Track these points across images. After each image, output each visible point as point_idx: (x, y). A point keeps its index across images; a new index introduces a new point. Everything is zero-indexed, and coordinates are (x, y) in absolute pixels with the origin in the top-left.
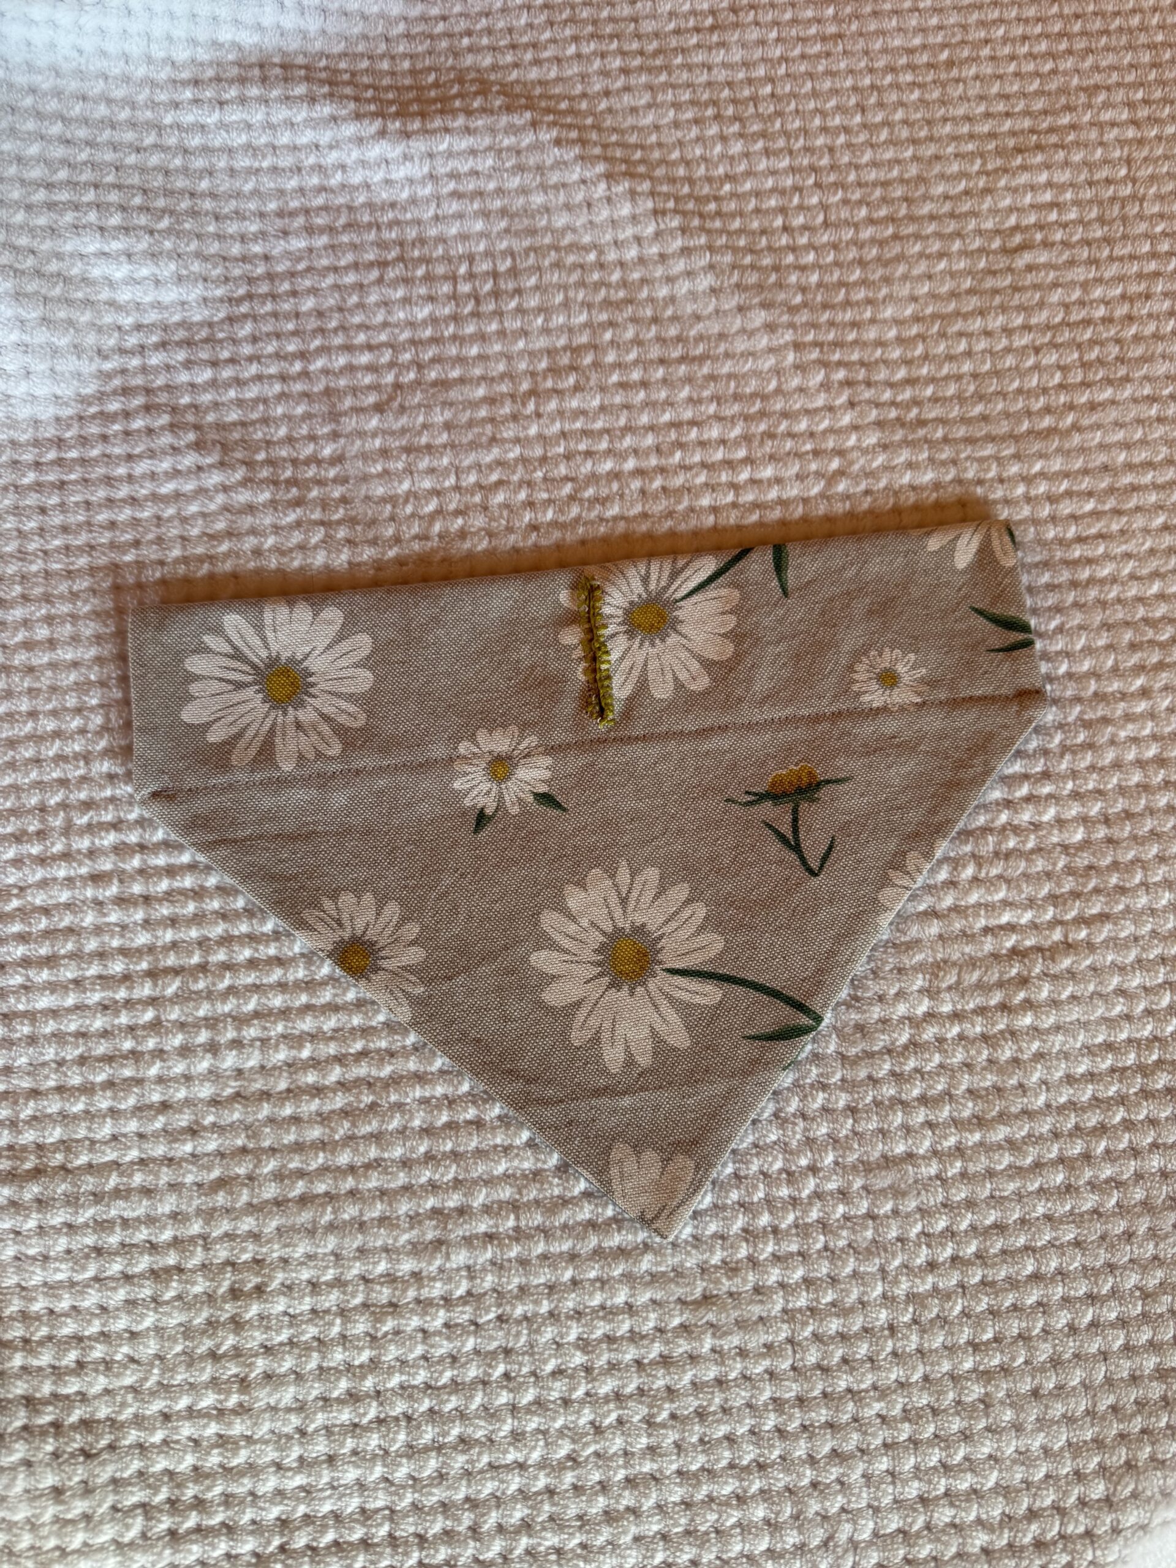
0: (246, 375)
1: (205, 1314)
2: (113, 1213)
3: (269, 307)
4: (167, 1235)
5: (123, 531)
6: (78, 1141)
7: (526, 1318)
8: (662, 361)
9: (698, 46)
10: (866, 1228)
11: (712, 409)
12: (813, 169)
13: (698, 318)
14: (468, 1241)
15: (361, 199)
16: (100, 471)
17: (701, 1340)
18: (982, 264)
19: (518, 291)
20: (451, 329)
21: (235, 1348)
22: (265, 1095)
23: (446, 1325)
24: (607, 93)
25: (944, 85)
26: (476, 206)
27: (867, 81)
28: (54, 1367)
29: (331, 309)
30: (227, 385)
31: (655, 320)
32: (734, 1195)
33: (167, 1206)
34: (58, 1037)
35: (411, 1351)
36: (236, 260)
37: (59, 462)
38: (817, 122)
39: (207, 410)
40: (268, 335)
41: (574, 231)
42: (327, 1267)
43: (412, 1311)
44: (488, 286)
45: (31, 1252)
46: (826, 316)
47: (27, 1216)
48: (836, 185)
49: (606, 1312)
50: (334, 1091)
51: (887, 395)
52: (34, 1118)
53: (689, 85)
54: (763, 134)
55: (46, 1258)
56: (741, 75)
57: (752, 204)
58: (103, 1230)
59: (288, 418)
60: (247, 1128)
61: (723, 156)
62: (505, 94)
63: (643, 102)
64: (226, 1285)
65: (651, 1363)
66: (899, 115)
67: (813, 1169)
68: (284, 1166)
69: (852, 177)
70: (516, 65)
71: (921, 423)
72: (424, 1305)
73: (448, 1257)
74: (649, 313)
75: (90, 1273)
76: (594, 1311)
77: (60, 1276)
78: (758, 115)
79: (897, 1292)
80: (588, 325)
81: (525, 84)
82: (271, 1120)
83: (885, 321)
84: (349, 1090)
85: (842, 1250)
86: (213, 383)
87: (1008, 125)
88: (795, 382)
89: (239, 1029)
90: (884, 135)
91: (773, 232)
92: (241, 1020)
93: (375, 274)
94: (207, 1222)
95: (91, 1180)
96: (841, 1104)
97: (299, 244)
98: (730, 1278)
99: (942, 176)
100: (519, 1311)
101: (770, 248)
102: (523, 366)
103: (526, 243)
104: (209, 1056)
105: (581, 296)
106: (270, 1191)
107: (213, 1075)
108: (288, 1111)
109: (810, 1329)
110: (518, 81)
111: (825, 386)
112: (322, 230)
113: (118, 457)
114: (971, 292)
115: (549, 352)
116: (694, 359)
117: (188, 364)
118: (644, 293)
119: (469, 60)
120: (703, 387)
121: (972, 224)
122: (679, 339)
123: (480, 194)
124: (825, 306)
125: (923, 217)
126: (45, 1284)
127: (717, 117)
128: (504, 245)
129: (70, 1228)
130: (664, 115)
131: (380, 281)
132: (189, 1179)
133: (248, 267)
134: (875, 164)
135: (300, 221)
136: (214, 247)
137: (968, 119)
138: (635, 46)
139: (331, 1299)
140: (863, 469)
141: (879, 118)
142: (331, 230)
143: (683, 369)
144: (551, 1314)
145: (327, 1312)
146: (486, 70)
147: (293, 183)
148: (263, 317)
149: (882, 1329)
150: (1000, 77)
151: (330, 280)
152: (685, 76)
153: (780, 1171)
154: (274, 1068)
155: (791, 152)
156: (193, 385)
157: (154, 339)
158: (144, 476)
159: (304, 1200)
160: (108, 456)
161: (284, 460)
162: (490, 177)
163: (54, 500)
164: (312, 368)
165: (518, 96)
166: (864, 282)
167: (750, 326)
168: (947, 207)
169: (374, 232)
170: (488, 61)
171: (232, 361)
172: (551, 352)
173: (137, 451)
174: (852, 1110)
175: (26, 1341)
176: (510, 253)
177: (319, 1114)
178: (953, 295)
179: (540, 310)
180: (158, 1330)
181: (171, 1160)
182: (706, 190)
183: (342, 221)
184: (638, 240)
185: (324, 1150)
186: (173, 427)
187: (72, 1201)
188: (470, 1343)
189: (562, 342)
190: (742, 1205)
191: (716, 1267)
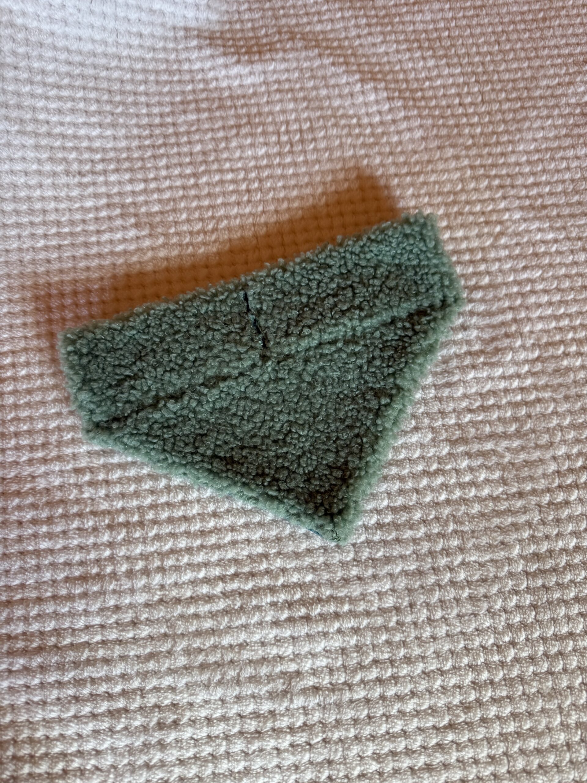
0: (164, 186)
1: (142, 739)
2: (86, 674)
3: (175, 150)
4: (118, 689)
5: (94, 272)
6: (64, 629)
7: (340, 740)
8: (396, 175)
9: (407, 12)
10: (548, 681)
11: (426, 200)
12: (474, 73)
13: (415, 152)
14: (304, 691)
15: (226, 94)
16: (81, 239)
17: (450, 754)
18: (571, 122)
19: (314, 140)
20: (278, 160)
21: (161, 761)
22: (178, 601)
23: (292, 745)
24: (359, 36)
25: (542, 30)
26: (289, 96)
27: (500, 29)
28: (48, 774)
29: (210, 151)
30: (153, 191)
31: (391, 153)
32: (465, 661)
33: (118, 670)
34: (53, 565)
35: (270, 762)
36: (157, 126)
37: (58, 234)
38: (474, 49)
39: (141, 205)
40: (175, 165)
41: (344, 108)
42: (217, 708)
43: (270, 736)
44: (297, 137)
45: (36, 699)
46: (486, 151)
47: (34, 676)
48: (487, 82)
49: (390, 736)
50: (219, 598)
51: (523, 192)
52: (39, 615)
53: (403, 32)
54: (445, 56)
55: (45, 703)
56: (431, 27)
57: (441, 92)
58: (80, 685)
59: (187, 209)
60: (167, 621)
61: (424, 68)
62: (304, 39)
63: (379, 40)
64: (155, 720)
65: (420, 769)
66: (519, 45)
67: (513, 643)
68: (189, 645)
69: (496, 77)
70: (309, 23)
71: (544, 207)
72: (277, 732)
73: (291, 701)
74: (388, 149)
75: (71, 713)
76: (382, 735)
77: (53, 715)
78: (442, 46)
79: (570, 721)
80: (354, 156)
81: (314, 33)
82: (182, 616)
83: (520, 152)
84: (228, 597)
85: (534, 694)
86: (145, 191)
87: (578, 50)
88: (472, 185)
89: (162, 561)
90: (511, 55)
91: (454, 106)
92: (163, 555)
93: (234, 131)
94: (143, 680)
95: (72, 654)
96: (528, 602)
97: (192, 117)
98: (466, 713)
99: (545, 76)
100: (336, 736)
101: (453, 115)
102: (318, 179)
103: (318, 114)
104: (144, 577)
105: (349, 141)
106: (182, 661)
107: (147, 588)
108: (192, 610)
109: (517, 746)
110: (310, 32)
111: (489, 188)
112: (204, 110)
113: (92, 232)
114: (566, 136)
115: (332, 172)
116: (414, 174)
117: (131, 181)
118: (385, 139)
119: (283, 21)
120: (420, 188)
121: (564, 101)
122: (405, 163)
123: (292, 90)
124: (485, 145)
125: (537, 97)
126: (44, 720)
127: (420, 48)
128: (306, 115)
129: (60, 684)
130: (392, 46)
131: (237, 135)
132: (132, 653)
133: (164, 129)
134: (507, 70)
135: (193, 106)
136: (145, 121)
137: (556, 47)
138: (373, 12)
139: (219, 729)
140: (514, 231)
141: (508, 47)
142: (209, 110)
143: (408, 179)
144: (356, 737)
145: (217, 737)
146: (293, 26)
147: (190, 87)
148: (173, 155)
149: (562, 746)
150: (573, 25)
151: (209, 135)
152: (401, 27)
153: (493, 645)
154: (184, 583)
155: (461, 65)
156: (133, 192)
157: (112, 167)
158: (106, 242)
159: (203, 667)
160: (86, 231)
161: (185, 232)
162: (296, 82)
163: (55, 255)
164: (200, 182)
165: (311, 40)
166: (506, 132)
167: (445, 156)
168: (549, 92)
169: (233, 110)
170: (294, 21)
171: (155, 179)
172: (333, 172)
173: (103, 228)
174: (534, 606)
175: (32, 756)
176: (309, 119)
177: (210, 612)
178: (556, 137)
179: (326, 149)
180: (113, 749)
181: (121, 641)
182: (415, 86)
183: (216, 105)
184: (380, 113)
185: (214, 635)
186: (122, 215)
187: (61, 667)
188: (307, 757)
189: (339, 166)
190: (470, 667)
191: (456, 706)
